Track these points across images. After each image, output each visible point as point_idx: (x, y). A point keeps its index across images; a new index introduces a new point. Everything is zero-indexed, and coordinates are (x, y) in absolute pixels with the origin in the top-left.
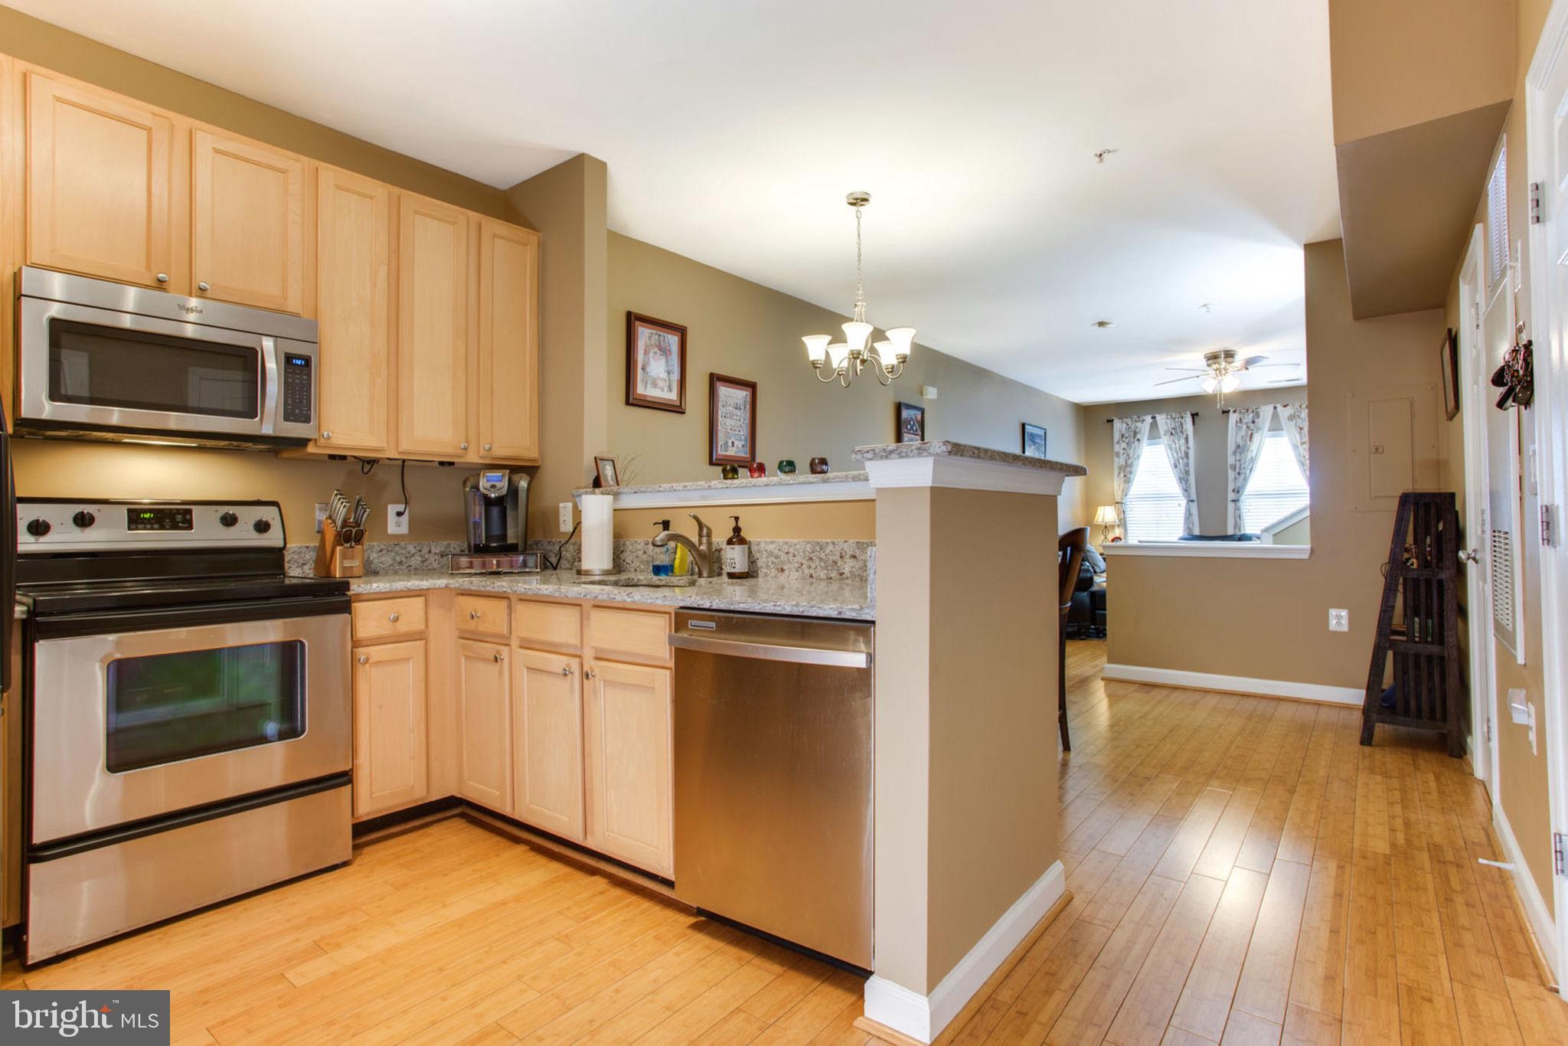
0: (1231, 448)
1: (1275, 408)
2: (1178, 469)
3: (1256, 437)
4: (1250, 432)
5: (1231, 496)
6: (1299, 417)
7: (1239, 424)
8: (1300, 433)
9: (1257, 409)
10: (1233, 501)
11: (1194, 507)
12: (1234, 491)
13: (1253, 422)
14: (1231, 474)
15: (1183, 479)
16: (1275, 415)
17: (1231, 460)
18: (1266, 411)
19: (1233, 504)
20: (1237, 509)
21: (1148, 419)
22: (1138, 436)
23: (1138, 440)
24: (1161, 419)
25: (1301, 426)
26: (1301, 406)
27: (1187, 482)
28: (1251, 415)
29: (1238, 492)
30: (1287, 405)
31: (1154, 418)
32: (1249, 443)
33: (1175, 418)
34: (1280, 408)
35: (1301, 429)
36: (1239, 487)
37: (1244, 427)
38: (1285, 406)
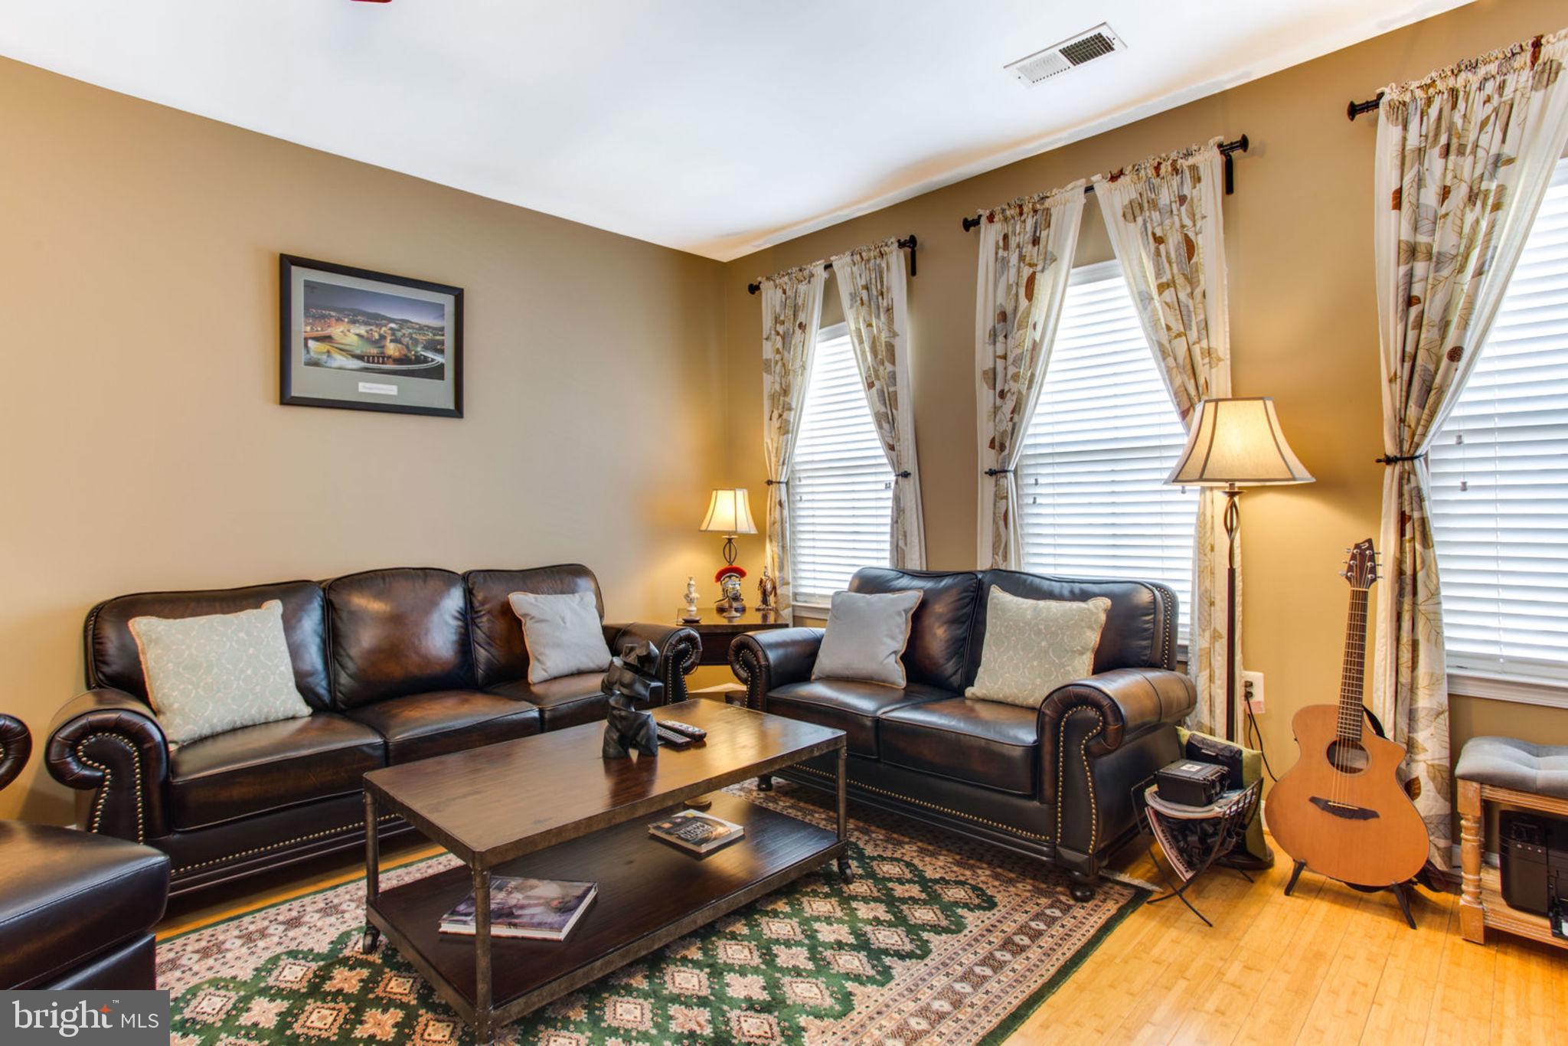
0: (984, 320)
1: (1089, 189)
2: (874, 390)
3: (1044, 283)
4: (1026, 272)
5: (987, 459)
6: (1154, 204)
7: (1001, 252)
8: (1158, 253)
9: (1043, 199)
10: (992, 473)
11: (911, 486)
12: (992, 445)
13: (1036, 241)
14: (985, 398)
15: (886, 419)
16: (1091, 211)
17: (984, 357)
18: (1067, 203)
19: (991, 481)
20: (1001, 496)
21: (818, 269)
22: (802, 318)
23: (801, 326)
24: (842, 264)
25: (1159, 233)
26: (1157, 168)
27: (893, 423)
28: (1030, 223)
29: (1002, 447)
30: (1121, 173)
31: (828, 267)
32: (1024, 302)
33: (869, 260)
34: (1102, 187)
35: (1159, 240)
36: (1004, 433)
37: (1014, 259)
38: (1114, 178)
